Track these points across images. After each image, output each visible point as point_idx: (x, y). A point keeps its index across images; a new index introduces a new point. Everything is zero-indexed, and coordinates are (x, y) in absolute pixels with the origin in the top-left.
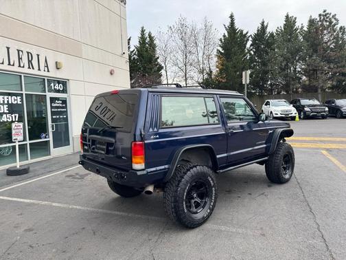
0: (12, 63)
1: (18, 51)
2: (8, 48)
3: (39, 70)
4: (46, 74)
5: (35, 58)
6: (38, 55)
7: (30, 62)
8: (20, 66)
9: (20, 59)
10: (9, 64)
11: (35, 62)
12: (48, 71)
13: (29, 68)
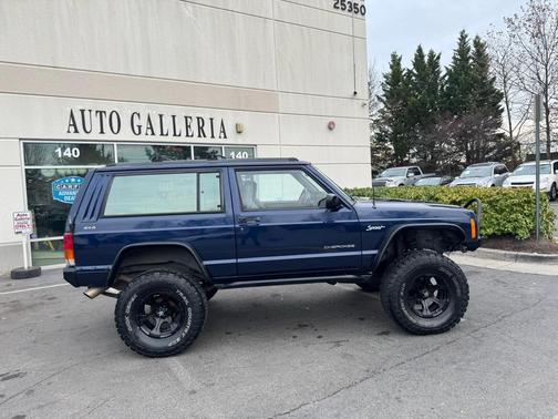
0: (178, 133)
1: (186, 118)
2: (174, 117)
3: (213, 137)
4: (222, 141)
5: (207, 123)
6: (212, 119)
7: (200, 129)
8: (187, 136)
9: (188, 127)
10: (175, 135)
11: (207, 129)
12: (225, 137)
13: (200, 136)
